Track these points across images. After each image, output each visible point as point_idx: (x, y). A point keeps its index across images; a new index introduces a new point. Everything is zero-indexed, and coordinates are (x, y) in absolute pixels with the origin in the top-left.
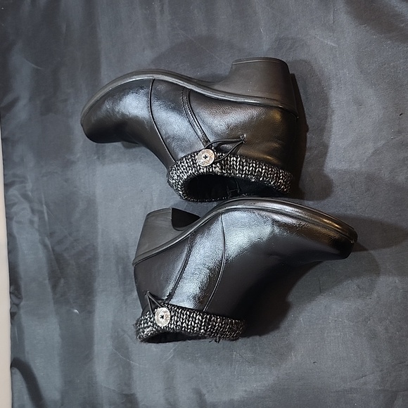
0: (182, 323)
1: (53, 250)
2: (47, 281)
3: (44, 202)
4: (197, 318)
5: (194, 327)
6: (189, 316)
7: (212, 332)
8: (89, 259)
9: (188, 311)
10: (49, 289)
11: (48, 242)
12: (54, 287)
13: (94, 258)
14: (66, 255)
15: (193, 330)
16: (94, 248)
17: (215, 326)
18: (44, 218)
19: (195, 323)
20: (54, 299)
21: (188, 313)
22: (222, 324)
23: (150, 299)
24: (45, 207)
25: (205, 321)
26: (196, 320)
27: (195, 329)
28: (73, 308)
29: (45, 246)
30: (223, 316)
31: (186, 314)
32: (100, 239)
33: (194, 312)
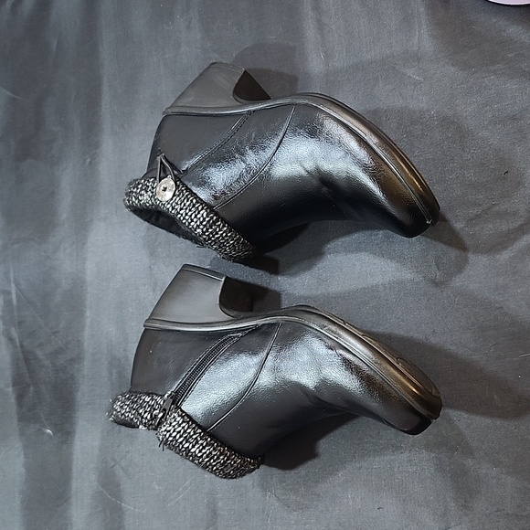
0: (181, 209)
1: (22, 346)
2: (10, 389)
3: (12, 280)
4: (201, 212)
5: (192, 221)
6: (194, 206)
7: (210, 239)
8: (72, 360)
9: (195, 198)
10: (12, 400)
11: (14, 333)
12: (20, 397)
13: (78, 359)
14: (39, 353)
15: (189, 223)
16: (79, 343)
17: (217, 233)
18: (10, 301)
19: (196, 216)
20: (18, 413)
21: (194, 201)
22: (226, 236)
23: (162, 162)
24: (13, 285)
25: (209, 221)
26: (199, 213)
27: (192, 224)
28: (44, 427)
29: (11, 339)
30: (232, 227)
31: (192, 201)
32: (87, 333)
33: (202, 204)
